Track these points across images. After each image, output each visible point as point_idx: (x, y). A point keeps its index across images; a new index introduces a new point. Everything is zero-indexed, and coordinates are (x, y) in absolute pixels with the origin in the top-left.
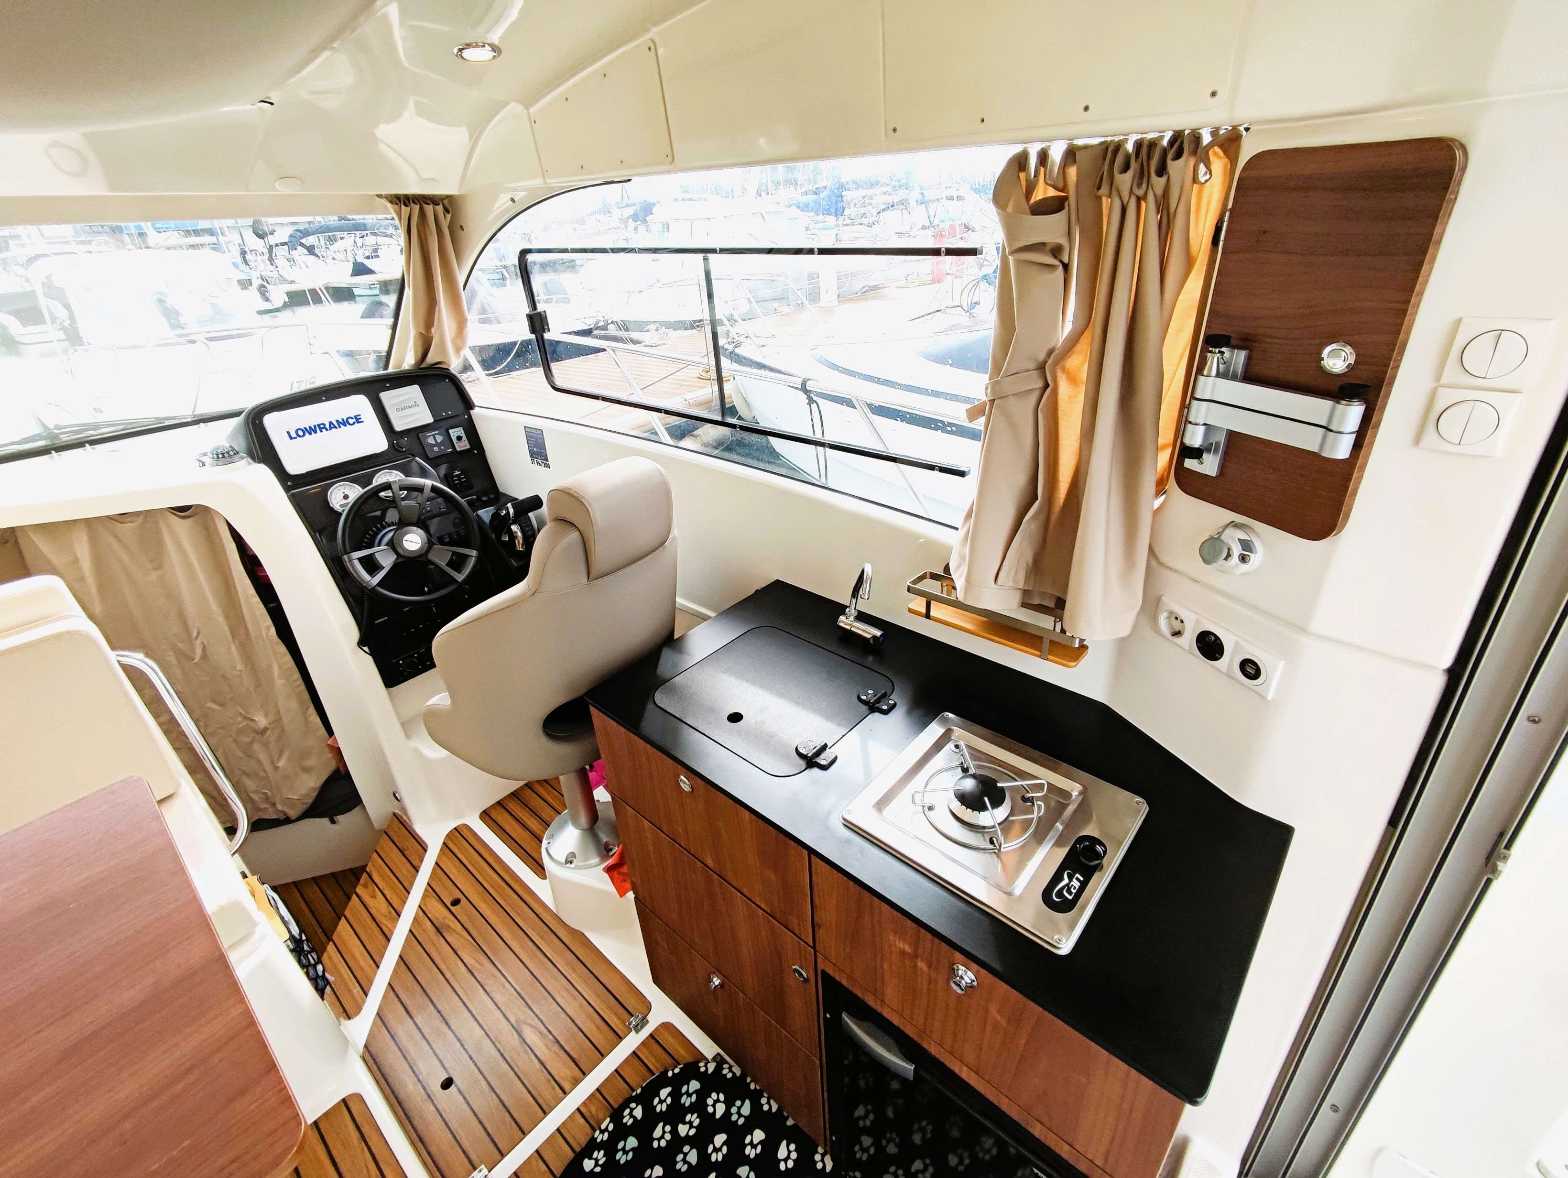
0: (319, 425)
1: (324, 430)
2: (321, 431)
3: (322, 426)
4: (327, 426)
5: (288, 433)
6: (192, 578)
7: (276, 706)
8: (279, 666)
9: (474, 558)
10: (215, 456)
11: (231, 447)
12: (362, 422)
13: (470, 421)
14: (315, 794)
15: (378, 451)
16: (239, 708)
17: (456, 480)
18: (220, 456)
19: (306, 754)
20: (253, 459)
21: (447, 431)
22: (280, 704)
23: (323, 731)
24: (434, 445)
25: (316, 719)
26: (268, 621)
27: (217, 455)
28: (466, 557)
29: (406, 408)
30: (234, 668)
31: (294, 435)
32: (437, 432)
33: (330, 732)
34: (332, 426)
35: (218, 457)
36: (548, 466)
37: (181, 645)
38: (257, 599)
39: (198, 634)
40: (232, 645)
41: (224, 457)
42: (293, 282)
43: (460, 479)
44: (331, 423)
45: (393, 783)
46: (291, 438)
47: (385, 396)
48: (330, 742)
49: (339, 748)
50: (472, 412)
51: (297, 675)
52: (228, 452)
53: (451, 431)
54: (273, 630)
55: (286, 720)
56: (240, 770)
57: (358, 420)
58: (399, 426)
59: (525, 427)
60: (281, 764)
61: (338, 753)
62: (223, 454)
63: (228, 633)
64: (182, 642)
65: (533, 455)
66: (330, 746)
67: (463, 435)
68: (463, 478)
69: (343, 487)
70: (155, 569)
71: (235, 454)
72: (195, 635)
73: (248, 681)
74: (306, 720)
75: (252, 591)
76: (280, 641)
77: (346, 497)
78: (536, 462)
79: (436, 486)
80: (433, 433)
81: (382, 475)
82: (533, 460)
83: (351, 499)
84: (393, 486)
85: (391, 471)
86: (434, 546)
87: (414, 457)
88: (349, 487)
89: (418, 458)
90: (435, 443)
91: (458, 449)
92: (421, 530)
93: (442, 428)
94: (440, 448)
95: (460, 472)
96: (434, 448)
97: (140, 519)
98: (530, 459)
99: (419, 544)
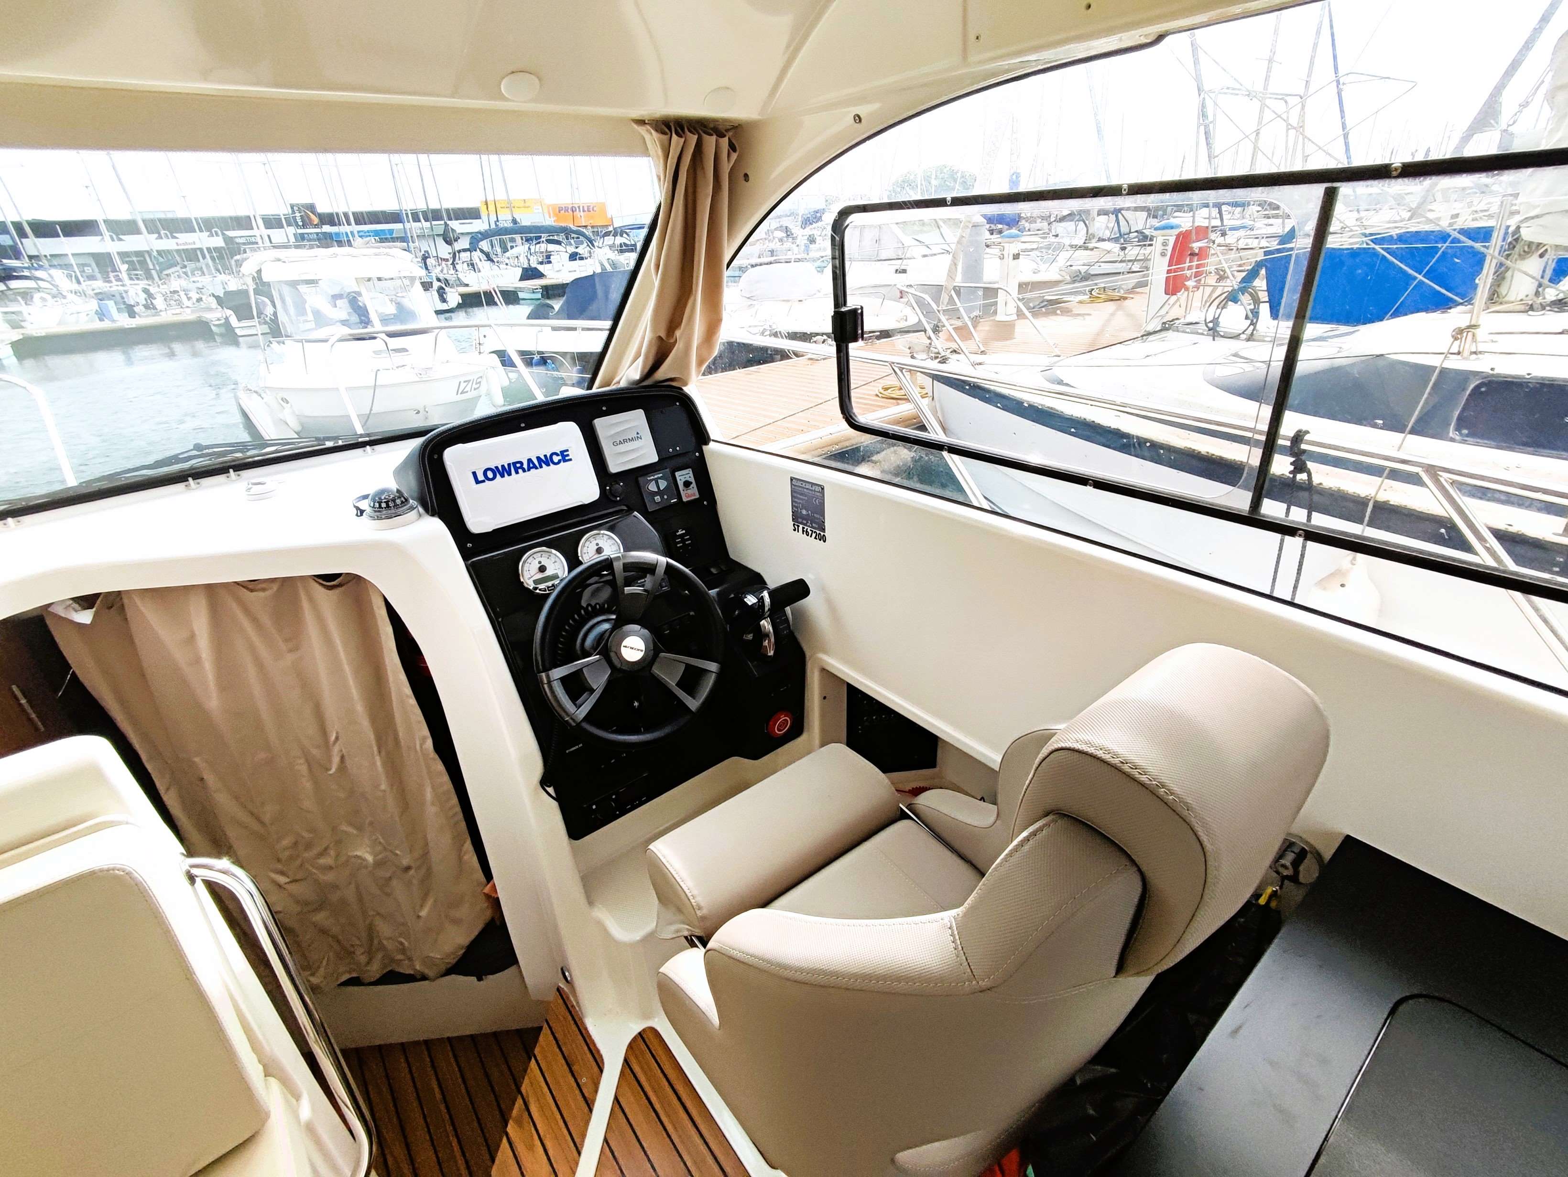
0: (514, 464)
1: (520, 471)
2: (517, 473)
3: (518, 465)
4: (525, 466)
5: (474, 474)
6: (335, 668)
7: (425, 838)
8: (433, 788)
9: (714, 674)
10: (377, 505)
11: (398, 491)
12: (570, 460)
13: (702, 458)
14: (462, 952)
15: (586, 503)
16: (380, 837)
17: (679, 543)
18: (384, 505)
19: (455, 903)
20: (427, 510)
21: (673, 473)
22: (429, 837)
23: (480, 875)
24: (654, 494)
25: (474, 860)
26: (425, 731)
27: (380, 503)
28: (705, 672)
29: (625, 441)
30: (377, 786)
31: (481, 477)
32: (660, 475)
33: (488, 875)
34: (531, 465)
35: (380, 507)
36: (823, 539)
37: (315, 751)
38: (413, 701)
39: (337, 738)
40: (378, 758)
41: (388, 506)
42: (467, 285)
43: (683, 541)
44: (530, 461)
45: (564, 957)
46: (478, 482)
47: (600, 424)
48: (487, 890)
49: (498, 898)
50: (704, 448)
51: (455, 800)
52: (394, 500)
53: (677, 474)
54: (429, 743)
55: (435, 857)
56: (374, 910)
57: (564, 456)
58: (614, 468)
59: (792, 479)
60: (423, 913)
61: (496, 904)
62: (387, 503)
63: (374, 743)
64: (318, 747)
65: (797, 518)
66: (488, 896)
67: (692, 480)
68: (688, 540)
69: (539, 554)
70: (290, 651)
71: (402, 502)
72: (333, 738)
73: (392, 804)
74: (460, 858)
75: (408, 690)
76: (437, 756)
77: (542, 569)
78: (803, 531)
79: (667, 562)
80: (656, 477)
81: (591, 539)
82: (798, 526)
83: (548, 573)
84: (615, 564)
85: (602, 532)
86: (662, 654)
87: (630, 510)
88: (546, 555)
89: (636, 513)
90: (656, 490)
91: (685, 499)
92: (646, 631)
93: (668, 470)
94: (662, 498)
95: (684, 531)
96: (656, 498)
97: (275, 587)
98: (794, 525)
99: (642, 651)
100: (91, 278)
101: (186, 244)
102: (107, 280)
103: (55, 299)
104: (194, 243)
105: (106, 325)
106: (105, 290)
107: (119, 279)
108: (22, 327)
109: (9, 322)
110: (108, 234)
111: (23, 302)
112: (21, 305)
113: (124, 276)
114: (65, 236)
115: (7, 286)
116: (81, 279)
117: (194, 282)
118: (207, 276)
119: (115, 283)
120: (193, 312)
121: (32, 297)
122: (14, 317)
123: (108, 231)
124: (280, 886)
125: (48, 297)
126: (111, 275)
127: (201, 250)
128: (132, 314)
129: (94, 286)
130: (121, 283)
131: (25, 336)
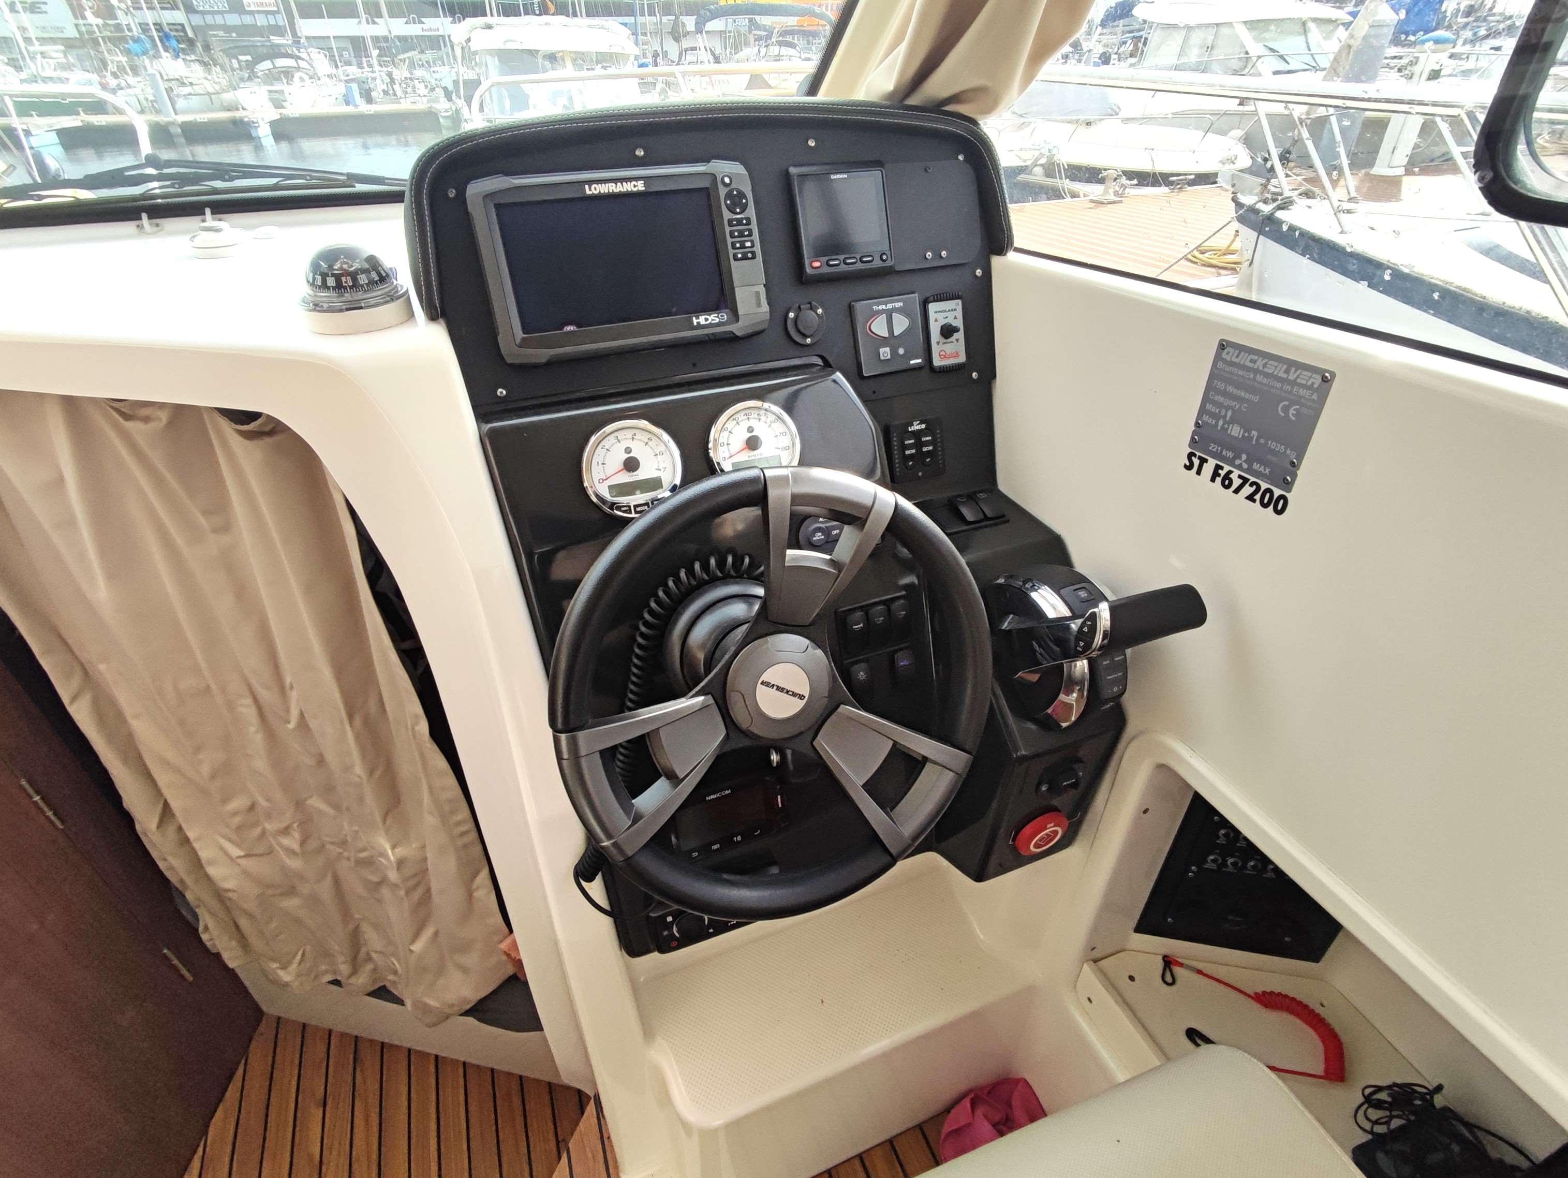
8: (432, 789)
9: (947, 775)
13: (986, 282)
17: (910, 447)
18: (331, 282)
19: (462, 947)
21: (925, 303)
23: (496, 921)
24: (884, 341)
27: (324, 277)
28: (928, 765)
30: (349, 768)
32: (899, 305)
36: (1281, 506)
37: (266, 695)
39: (293, 681)
40: (350, 728)
41: (340, 286)
43: (919, 445)
48: (506, 944)
50: (996, 261)
52: (354, 276)
53: (933, 307)
55: (435, 881)
56: (360, 914)
60: (417, 948)
62: (338, 278)
63: (343, 705)
64: (270, 689)
65: (1204, 441)
67: (959, 323)
68: (927, 444)
69: (628, 434)
71: (372, 283)
72: (288, 682)
74: (470, 893)
77: (631, 465)
78: (1215, 475)
79: (897, 505)
80: (889, 306)
81: (741, 416)
82: (1203, 461)
83: (642, 474)
84: (772, 493)
85: (766, 405)
86: (846, 709)
87: (828, 366)
88: (645, 437)
89: (838, 374)
90: (887, 335)
91: (937, 362)
92: (819, 652)
93: (916, 295)
94: (894, 352)
95: (923, 426)
96: (882, 350)
97: (164, 416)
98: (1190, 456)
99: (801, 697)
100: (348, 63)
101: (430, 30)
102: (360, 66)
103: (312, 80)
104: (438, 30)
105: (350, 109)
106: (358, 76)
107: (370, 66)
108: (283, 107)
109: (271, 100)
110: (364, 16)
111: (285, 81)
112: (283, 84)
113: (375, 62)
114: (328, 18)
115: (274, 64)
116: (339, 64)
117: (434, 72)
118: (447, 67)
119: (367, 69)
120: (428, 102)
121: (293, 77)
122: (277, 96)
123: (365, 14)
124: (231, 858)
125: (306, 77)
126: (364, 60)
127: (443, 37)
128: (370, 100)
129: (348, 72)
130: (371, 69)
131: (283, 116)
